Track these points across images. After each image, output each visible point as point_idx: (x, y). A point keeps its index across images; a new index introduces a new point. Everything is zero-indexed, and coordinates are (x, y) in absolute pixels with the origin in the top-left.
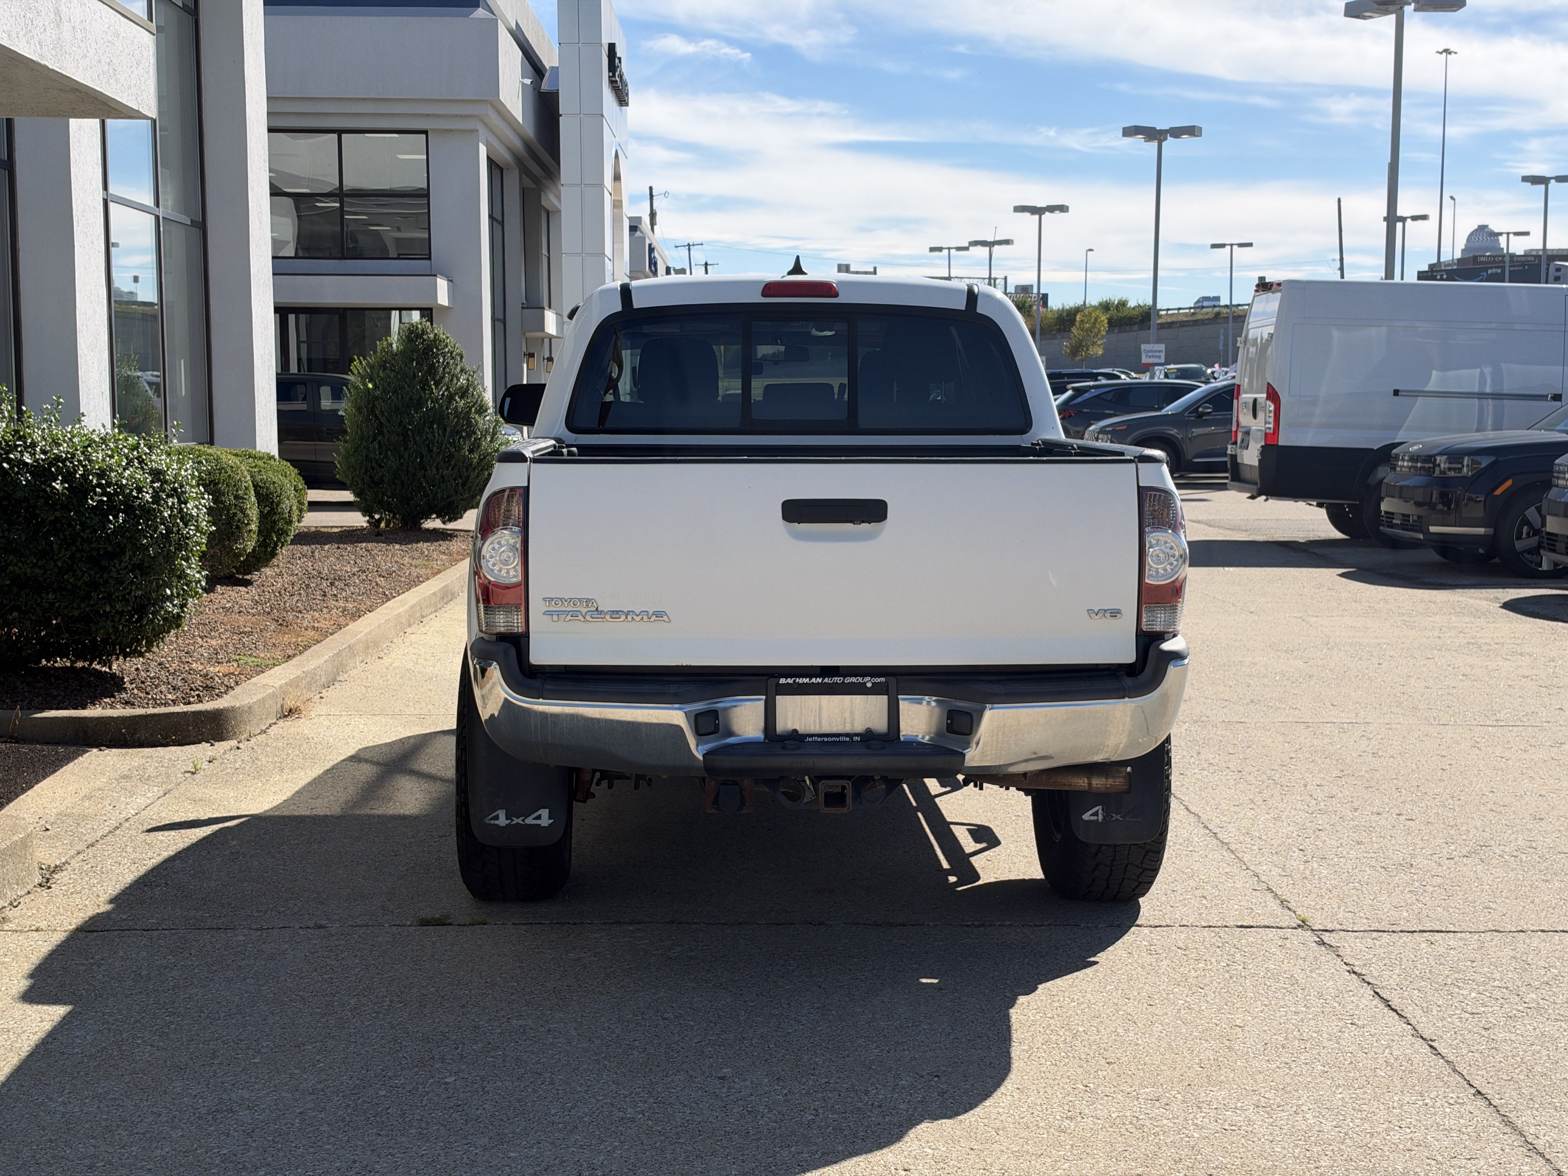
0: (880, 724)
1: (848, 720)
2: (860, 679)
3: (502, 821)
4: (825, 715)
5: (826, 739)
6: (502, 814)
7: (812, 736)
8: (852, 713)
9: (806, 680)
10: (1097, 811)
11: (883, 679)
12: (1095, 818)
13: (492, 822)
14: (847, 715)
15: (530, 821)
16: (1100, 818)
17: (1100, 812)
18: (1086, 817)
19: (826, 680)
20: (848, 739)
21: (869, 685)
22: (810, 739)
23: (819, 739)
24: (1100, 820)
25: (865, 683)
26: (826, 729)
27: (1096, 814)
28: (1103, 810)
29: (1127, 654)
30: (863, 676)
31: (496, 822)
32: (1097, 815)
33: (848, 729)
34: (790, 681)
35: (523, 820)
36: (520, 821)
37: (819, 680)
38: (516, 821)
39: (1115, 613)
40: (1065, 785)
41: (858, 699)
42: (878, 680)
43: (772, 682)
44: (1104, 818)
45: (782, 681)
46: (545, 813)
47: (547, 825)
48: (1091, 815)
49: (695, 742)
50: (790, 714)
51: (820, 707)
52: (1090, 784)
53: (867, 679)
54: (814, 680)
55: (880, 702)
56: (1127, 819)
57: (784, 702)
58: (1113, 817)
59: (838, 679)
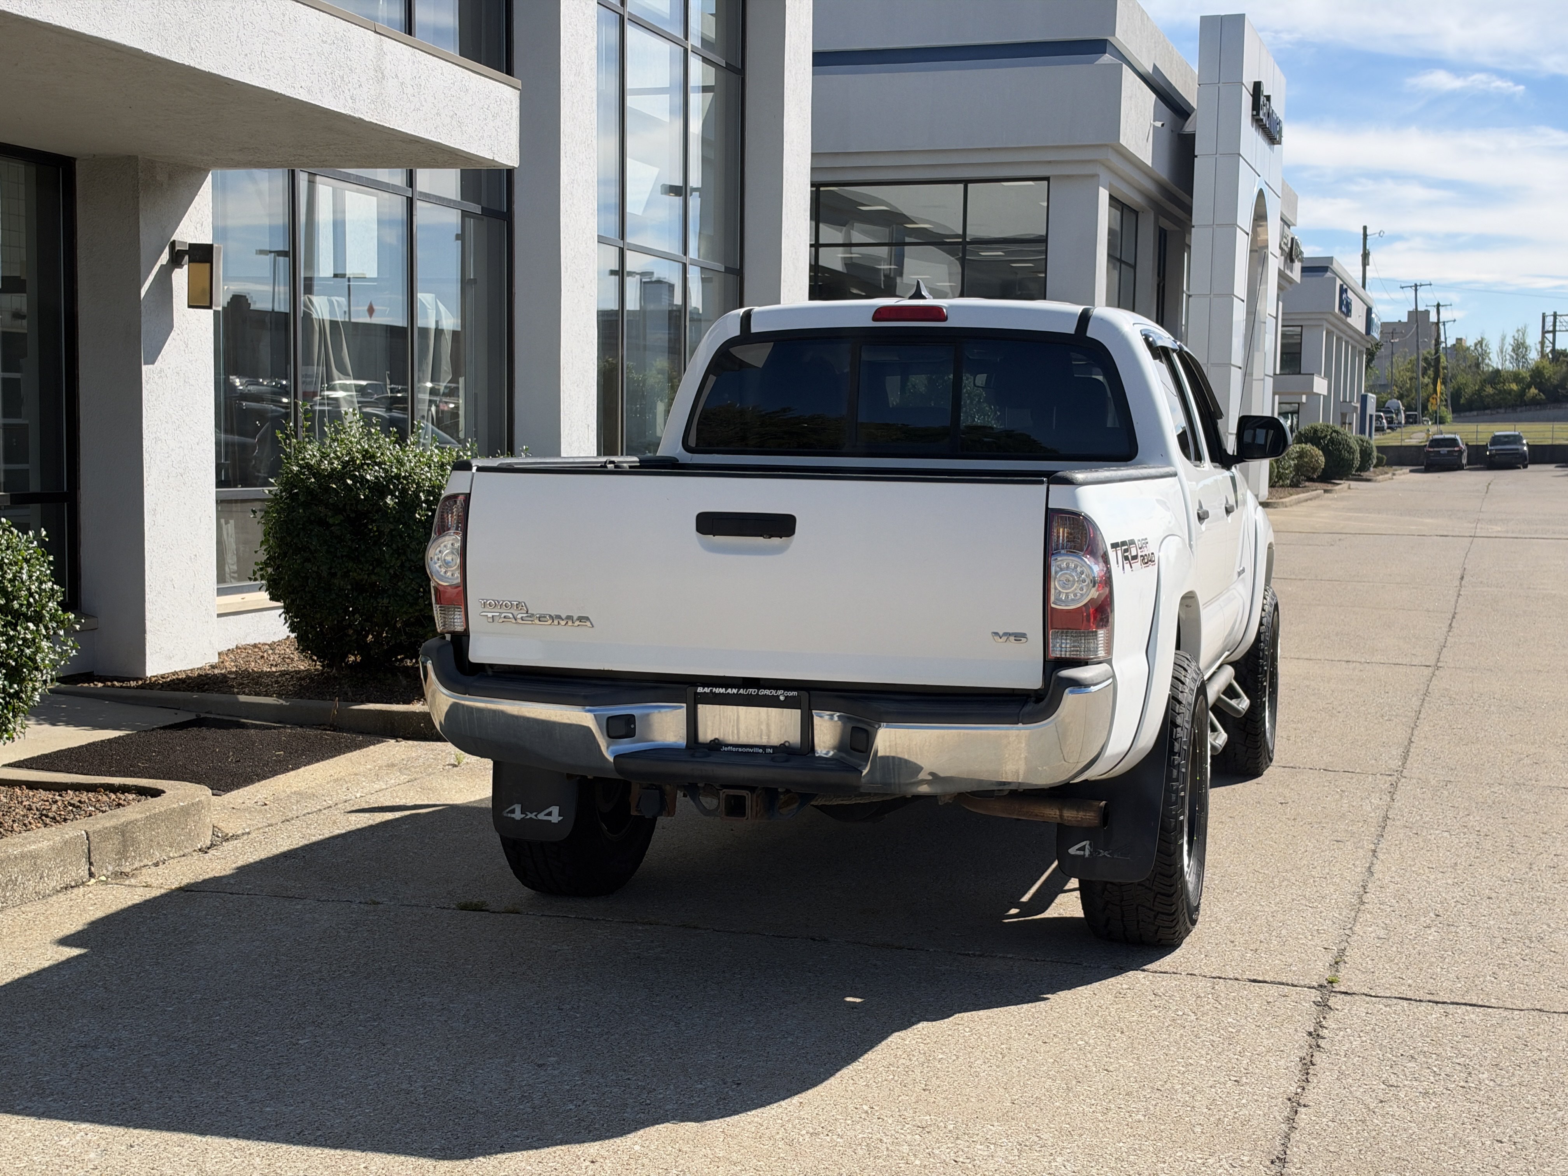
0: (794, 736)
1: (764, 731)
2: (774, 692)
3: (518, 815)
4: (742, 727)
5: (740, 750)
6: (518, 808)
7: (727, 745)
8: (768, 725)
9: (722, 690)
10: (1085, 846)
11: (795, 693)
12: (1082, 853)
13: (509, 815)
14: (764, 727)
15: (541, 816)
16: (1087, 853)
17: (1087, 846)
18: (1073, 851)
19: (741, 691)
20: (761, 751)
21: (782, 698)
22: (726, 749)
23: (734, 749)
24: (1087, 856)
25: (778, 696)
26: (743, 740)
27: (1083, 849)
28: (1090, 845)
29: (1033, 680)
30: (777, 688)
31: (513, 816)
32: (1084, 850)
33: (764, 741)
34: (707, 690)
35: (536, 816)
36: (533, 816)
37: (735, 691)
38: (530, 816)
39: (1019, 637)
40: (1037, 815)
41: (774, 712)
42: (791, 694)
43: (690, 690)
44: (1091, 854)
45: (700, 690)
46: (555, 810)
47: (556, 821)
48: (1078, 850)
49: (605, 744)
50: (709, 723)
51: (738, 717)
52: (1061, 816)
53: (780, 692)
54: (729, 691)
55: (793, 716)
56: (1115, 856)
57: (704, 710)
58: (1100, 853)
59: (753, 691)
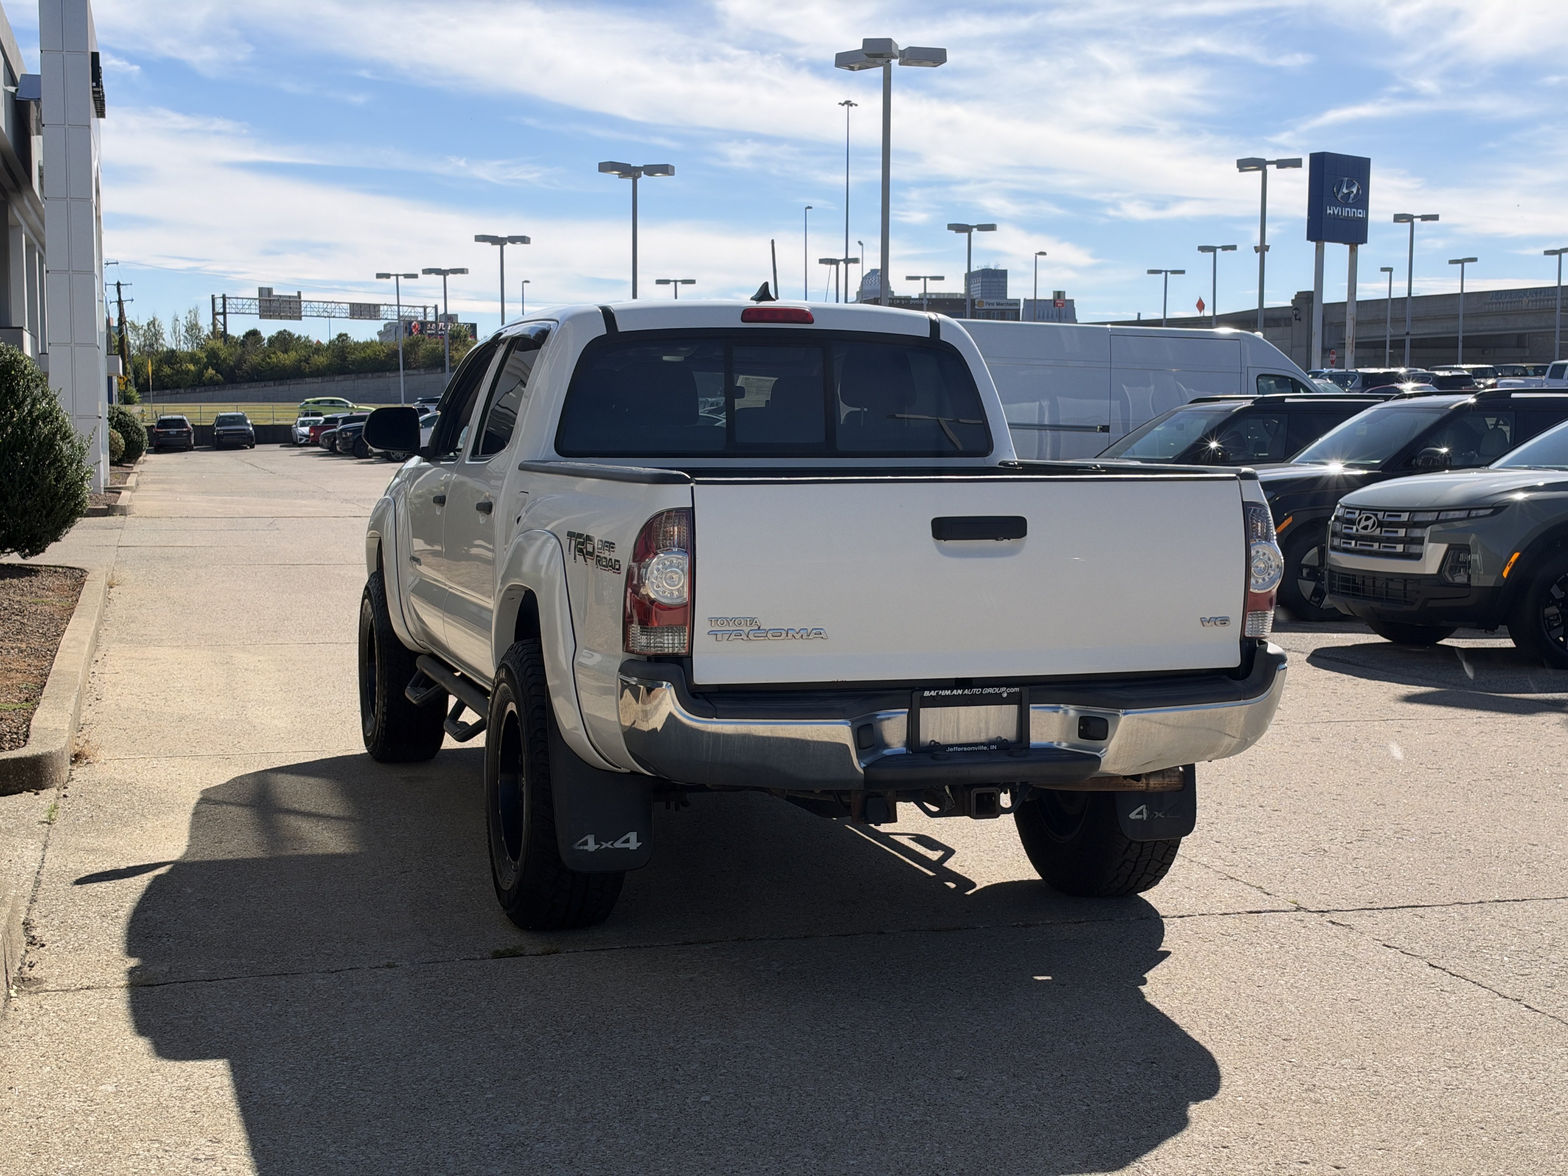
0: (1009, 732)
1: (983, 729)
2: (997, 690)
3: (591, 846)
4: (962, 726)
5: (965, 749)
6: (591, 839)
7: (952, 746)
8: (987, 723)
9: (948, 692)
10: (1142, 810)
11: (1017, 689)
12: (1140, 817)
13: (581, 848)
14: (982, 725)
15: (618, 845)
16: (1145, 816)
17: (1144, 810)
18: (1133, 816)
19: (966, 692)
20: (985, 748)
21: (1005, 695)
22: (951, 750)
24: (1145, 819)
25: (1001, 694)
26: (963, 739)
27: (1141, 813)
28: (1147, 808)
29: (1232, 659)
30: (999, 686)
31: (585, 848)
32: (1142, 814)
33: (983, 738)
34: (933, 693)
35: (612, 844)
36: (609, 845)
37: (960, 692)
38: (605, 845)
39: (1224, 621)
40: (1125, 786)
41: (993, 709)
42: (1013, 690)
43: (916, 695)
44: (1148, 817)
45: (927, 694)
46: (633, 836)
47: (635, 848)
48: (1137, 814)
49: (857, 757)
50: (931, 726)
51: (958, 718)
52: (1148, 784)
53: (1003, 689)
54: (955, 692)
55: (1011, 710)
56: (1168, 816)
57: (926, 714)
58: (1155, 815)
59: (976, 691)
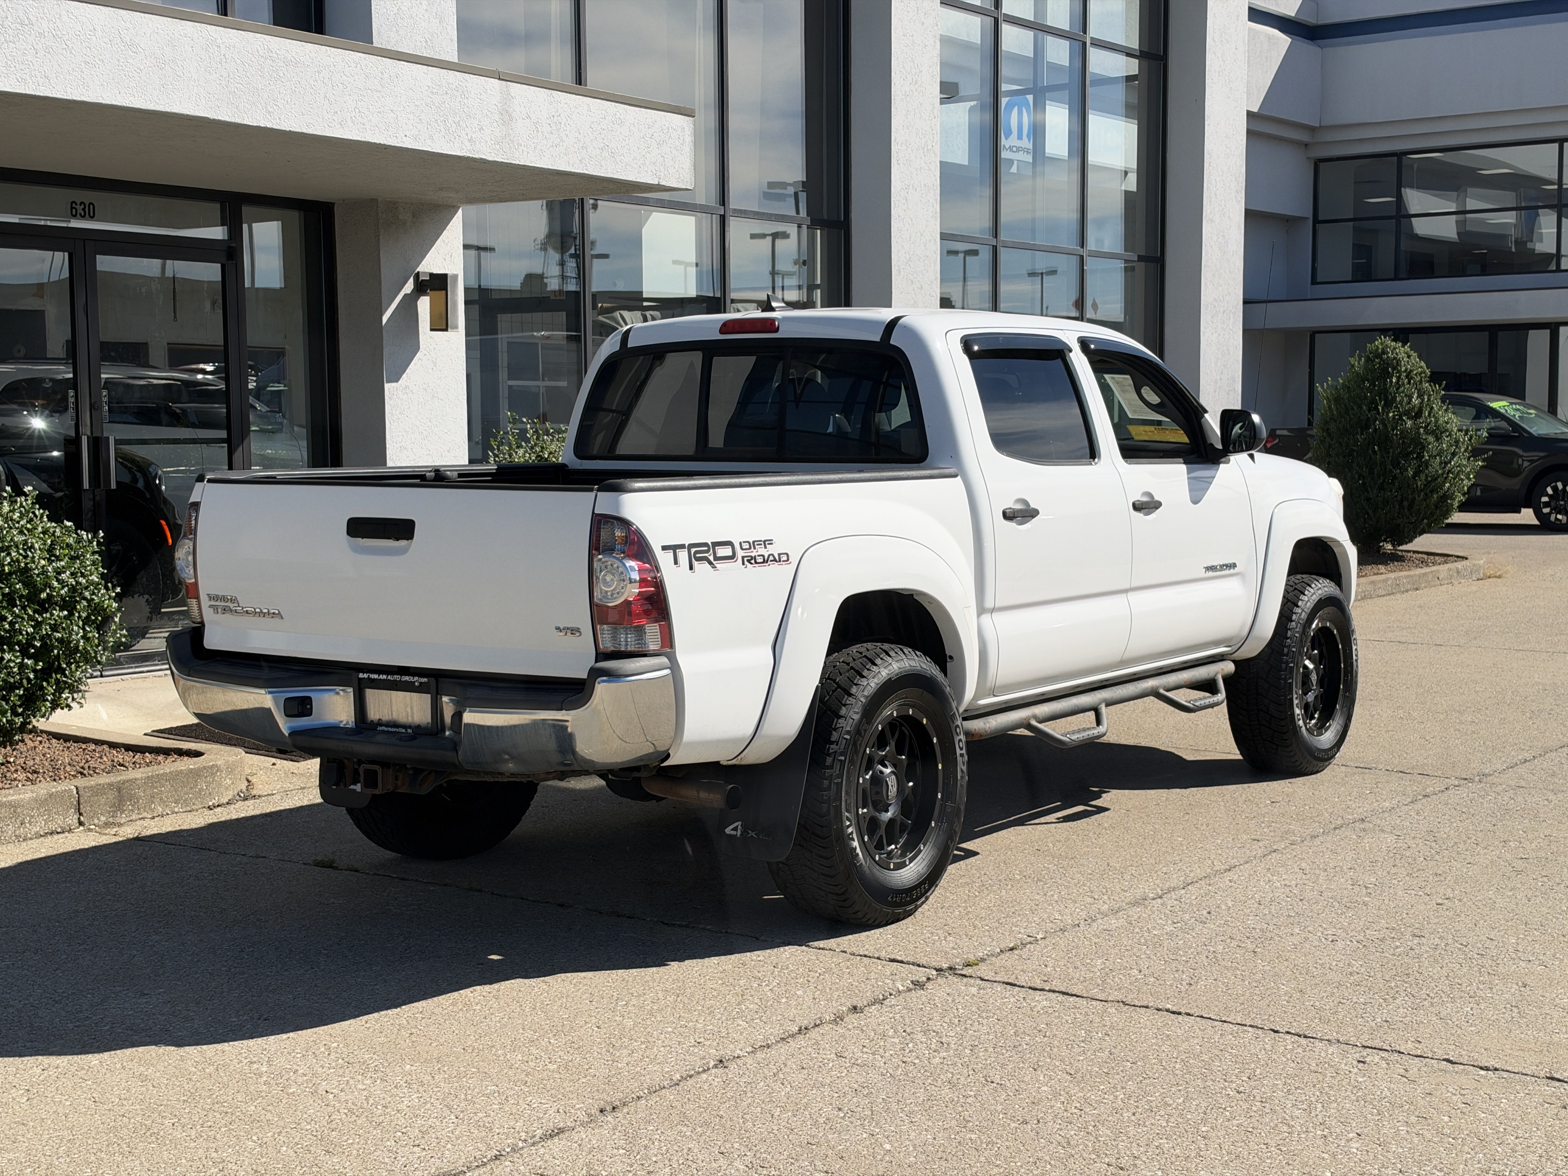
0: (428, 719)
1: (410, 714)
2: (411, 679)
5: (390, 729)
7: (382, 725)
8: (413, 708)
9: (377, 676)
10: (737, 826)
11: (425, 680)
12: (734, 833)
14: (409, 710)
16: (739, 833)
17: (739, 827)
18: (728, 831)
19: (389, 677)
20: (404, 731)
21: (416, 684)
22: (381, 728)
23: (386, 729)
24: (738, 835)
25: (414, 682)
27: (735, 829)
28: (742, 825)
30: (414, 675)
32: (737, 830)
34: (366, 676)
37: (385, 677)
41: (412, 696)
42: (422, 680)
43: (355, 676)
44: (741, 835)
45: (361, 675)
48: (732, 829)
49: (283, 722)
50: (372, 706)
51: (391, 700)
52: (698, 797)
53: (416, 678)
54: (381, 677)
55: (427, 700)
56: (761, 837)
57: (371, 695)
58: (749, 833)
59: (397, 677)
